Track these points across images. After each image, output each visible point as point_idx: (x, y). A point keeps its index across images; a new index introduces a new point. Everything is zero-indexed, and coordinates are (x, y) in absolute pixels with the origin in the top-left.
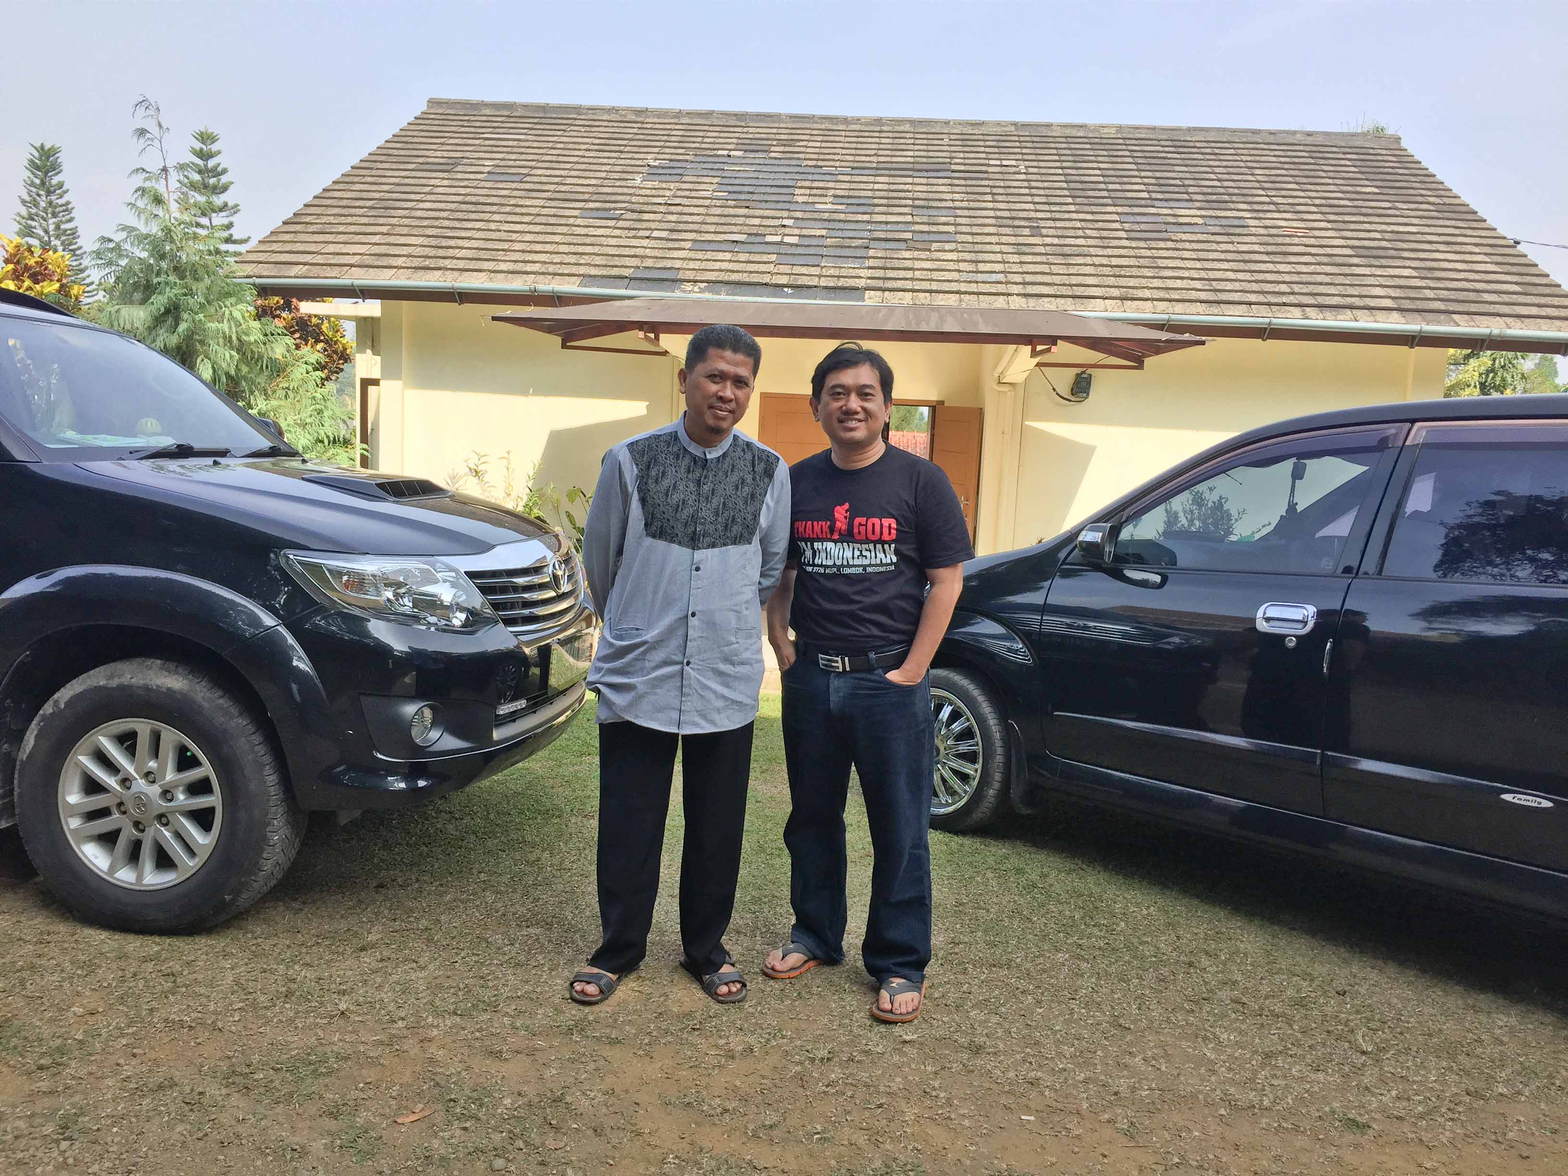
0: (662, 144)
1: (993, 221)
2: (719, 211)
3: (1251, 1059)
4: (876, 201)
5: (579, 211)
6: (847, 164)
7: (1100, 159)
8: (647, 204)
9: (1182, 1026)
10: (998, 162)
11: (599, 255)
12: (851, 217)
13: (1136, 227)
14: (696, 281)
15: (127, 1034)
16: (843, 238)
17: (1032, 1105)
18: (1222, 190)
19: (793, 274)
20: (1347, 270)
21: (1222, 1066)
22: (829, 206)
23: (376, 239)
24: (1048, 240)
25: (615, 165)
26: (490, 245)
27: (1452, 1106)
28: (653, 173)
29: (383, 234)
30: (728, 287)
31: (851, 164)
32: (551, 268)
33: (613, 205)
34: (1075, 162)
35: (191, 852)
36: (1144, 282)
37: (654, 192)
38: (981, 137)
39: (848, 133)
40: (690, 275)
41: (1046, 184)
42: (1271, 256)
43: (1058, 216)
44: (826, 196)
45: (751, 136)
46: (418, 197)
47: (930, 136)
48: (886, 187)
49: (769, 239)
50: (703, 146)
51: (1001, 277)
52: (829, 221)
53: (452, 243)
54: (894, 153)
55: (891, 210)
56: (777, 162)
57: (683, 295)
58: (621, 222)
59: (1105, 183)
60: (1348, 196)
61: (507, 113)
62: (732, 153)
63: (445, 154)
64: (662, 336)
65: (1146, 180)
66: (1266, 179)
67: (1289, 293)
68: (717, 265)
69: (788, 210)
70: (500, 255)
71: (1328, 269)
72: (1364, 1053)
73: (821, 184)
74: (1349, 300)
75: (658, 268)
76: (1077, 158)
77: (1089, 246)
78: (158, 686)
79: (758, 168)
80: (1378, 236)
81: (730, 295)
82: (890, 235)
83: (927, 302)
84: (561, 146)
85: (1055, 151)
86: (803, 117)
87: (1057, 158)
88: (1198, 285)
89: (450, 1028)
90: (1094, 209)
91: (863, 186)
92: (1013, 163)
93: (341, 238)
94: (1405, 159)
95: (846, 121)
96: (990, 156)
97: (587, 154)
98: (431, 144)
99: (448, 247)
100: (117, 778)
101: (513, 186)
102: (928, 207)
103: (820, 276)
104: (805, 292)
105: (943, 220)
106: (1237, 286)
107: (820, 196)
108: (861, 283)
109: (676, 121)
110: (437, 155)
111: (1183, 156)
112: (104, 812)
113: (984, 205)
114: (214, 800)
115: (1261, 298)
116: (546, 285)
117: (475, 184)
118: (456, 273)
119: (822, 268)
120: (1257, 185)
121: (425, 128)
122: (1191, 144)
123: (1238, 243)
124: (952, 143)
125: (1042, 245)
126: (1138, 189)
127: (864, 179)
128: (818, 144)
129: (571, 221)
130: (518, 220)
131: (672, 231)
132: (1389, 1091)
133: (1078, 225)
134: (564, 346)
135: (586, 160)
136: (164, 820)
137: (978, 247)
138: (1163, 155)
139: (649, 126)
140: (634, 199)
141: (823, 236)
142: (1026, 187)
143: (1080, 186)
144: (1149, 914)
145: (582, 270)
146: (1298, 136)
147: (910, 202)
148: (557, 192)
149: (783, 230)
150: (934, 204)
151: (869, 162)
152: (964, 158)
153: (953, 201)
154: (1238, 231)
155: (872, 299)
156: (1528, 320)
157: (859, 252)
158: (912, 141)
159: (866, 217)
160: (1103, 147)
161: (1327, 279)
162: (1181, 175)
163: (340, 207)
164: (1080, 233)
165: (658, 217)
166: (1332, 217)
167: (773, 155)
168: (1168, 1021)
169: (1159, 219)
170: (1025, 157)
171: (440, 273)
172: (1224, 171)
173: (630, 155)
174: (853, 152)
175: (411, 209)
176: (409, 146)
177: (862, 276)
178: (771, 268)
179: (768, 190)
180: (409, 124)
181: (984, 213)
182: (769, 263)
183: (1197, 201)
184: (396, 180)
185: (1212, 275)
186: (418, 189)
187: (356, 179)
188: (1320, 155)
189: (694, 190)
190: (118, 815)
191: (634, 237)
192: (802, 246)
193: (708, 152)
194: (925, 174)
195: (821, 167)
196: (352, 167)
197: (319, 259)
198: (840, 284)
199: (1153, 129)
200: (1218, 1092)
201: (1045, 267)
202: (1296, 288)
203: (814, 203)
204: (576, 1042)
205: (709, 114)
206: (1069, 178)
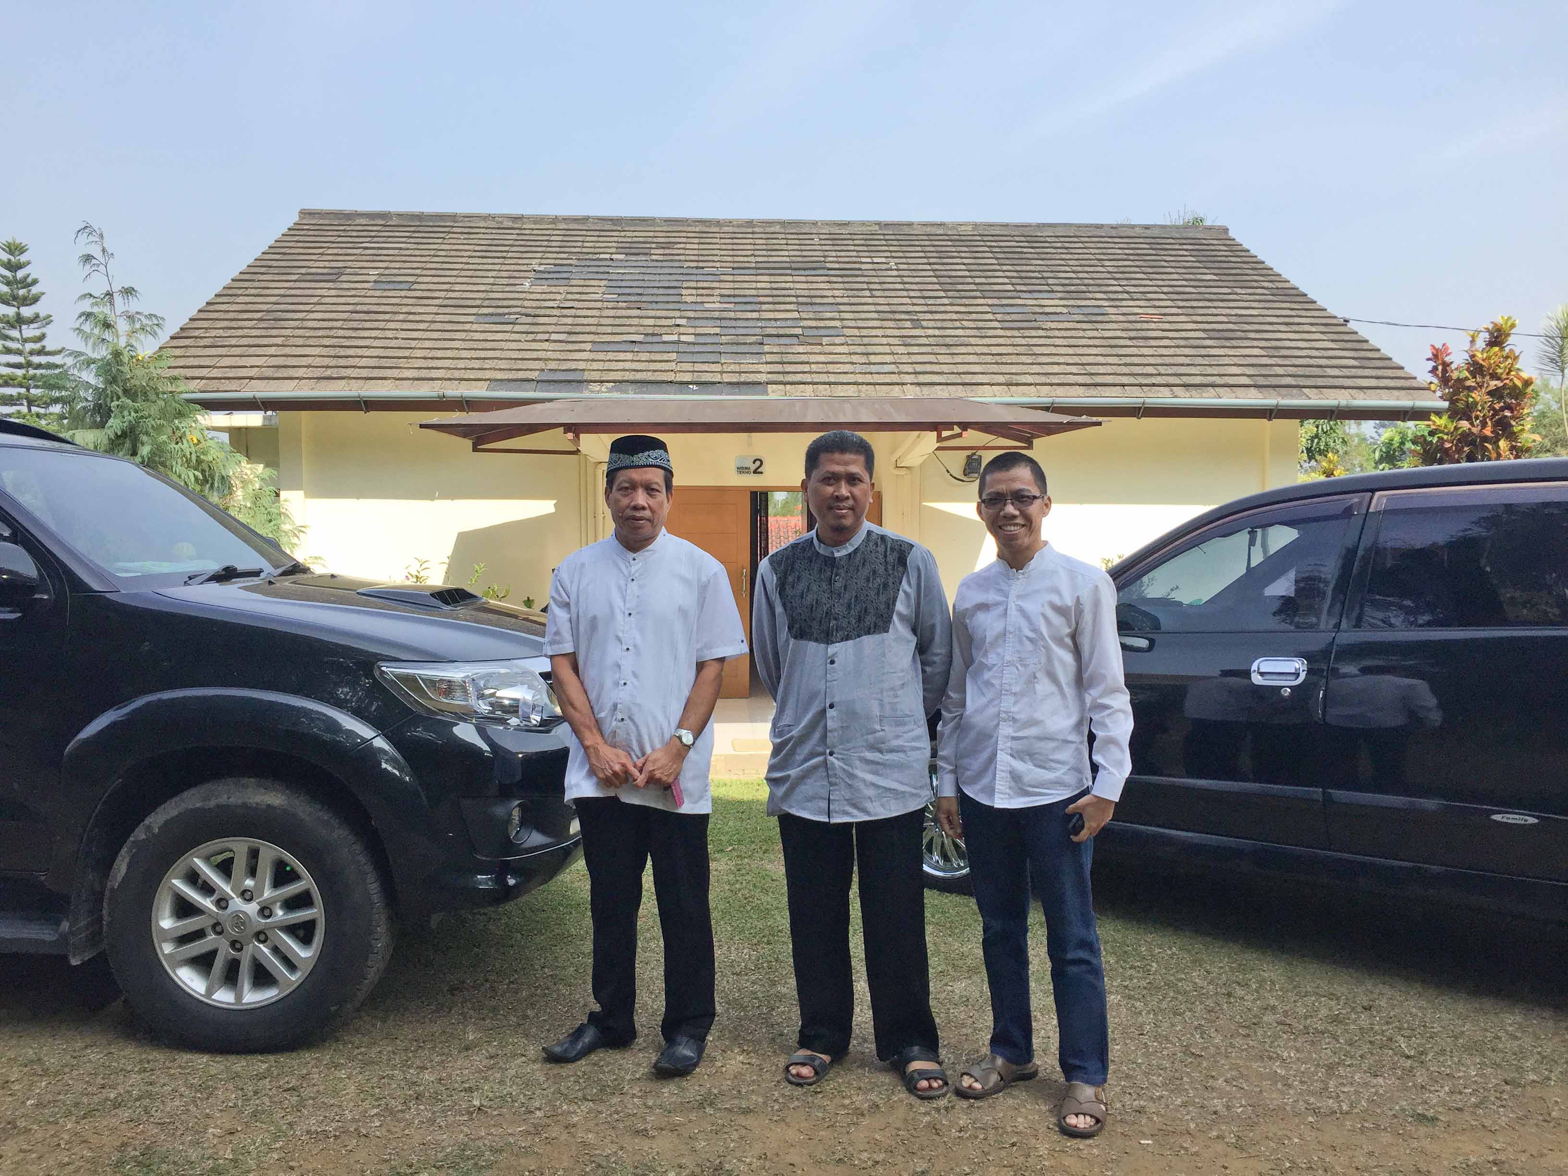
0: (544, 249)
1: (875, 315)
2: (612, 313)
3: (1317, 1073)
4: (762, 299)
5: (474, 317)
6: (728, 265)
7: (963, 255)
8: (540, 308)
9: (1246, 1050)
10: (869, 260)
11: (501, 359)
12: (739, 315)
13: (1007, 318)
14: (602, 382)
15: (277, 1149)
16: (737, 335)
17: (1145, 1129)
18: (1078, 281)
19: (695, 371)
20: (1203, 352)
21: (1294, 1081)
22: (717, 305)
23: (272, 351)
24: (930, 332)
25: (500, 271)
26: (390, 353)
27: (1498, 1095)
28: (540, 277)
29: (277, 345)
30: (634, 386)
31: (732, 265)
32: (457, 374)
33: (506, 310)
34: (940, 258)
35: (291, 966)
36: (1025, 368)
37: (544, 296)
38: (849, 236)
39: (722, 235)
40: (596, 376)
41: (917, 280)
42: (1134, 341)
43: (934, 308)
44: (713, 295)
45: (629, 240)
46: (308, 308)
47: (801, 237)
48: (768, 285)
49: (666, 338)
50: (584, 250)
51: (892, 368)
52: (720, 319)
53: (351, 352)
54: (769, 253)
55: (778, 307)
56: (659, 264)
57: (593, 395)
58: (517, 326)
59: (971, 277)
60: (1192, 283)
61: (383, 222)
62: (614, 256)
63: (327, 264)
64: (582, 436)
65: (1008, 274)
66: (1115, 270)
67: (1156, 375)
68: (621, 365)
69: (679, 310)
70: (402, 363)
71: (1187, 351)
72: (1408, 1057)
73: (705, 285)
74: (1210, 380)
75: (563, 370)
76: (942, 255)
77: (968, 337)
78: (257, 804)
79: (643, 270)
80: (1224, 319)
81: (638, 393)
82: (781, 332)
83: (828, 393)
84: (443, 253)
85: (919, 249)
86: (677, 221)
87: (922, 254)
88: (1074, 369)
89: (587, 1113)
90: (967, 301)
91: (746, 285)
92: (884, 260)
93: (238, 351)
94: (1235, 248)
95: (718, 223)
96: (861, 254)
97: (471, 260)
98: (310, 254)
99: (347, 357)
100: (212, 899)
101: (403, 293)
102: (812, 304)
103: (722, 373)
104: (711, 388)
105: (829, 315)
106: (1108, 369)
107: (707, 295)
108: (763, 378)
109: (553, 226)
110: (318, 266)
111: (1038, 250)
112: (199, 934)
113: (863, 300)
114: (315, 912)
115: (1132, 380)
116: (454, 391)
117: (363, 293)
118: (363, 382)
119: (722, 364)
120: (1109, 276)
121: (301, 239)
122: (1042, 239)
123: (1102, 330)
124: (823, 242)
125: (925, 336)
126: (1002, 282)
127: (747, 278)
128: (696, 246)
129: (468, 327)
130: (414, 328)
131: (569, 333)
132: (1442, 1087)
133: (955, 317)
134: (475, 449)
135: (471, 267)
136: (262, 937)
137: (866, 340)
138: (1019, 250)
139: (527, 232)
140: (526, 303)
141: (717, 334)
142: (899, 283)
143: (948, 280)
144: (1173, 954)
145: (488, 375)
146: (1137, 229)
147: (794, 299)
148: (448, 298)
149: (677, 330)
150: (818, 300)
151: (748, 262)
152: (837, 257)
153: (834, 297)
154: (1099, 318)
155: (774, 393)
156: (1369, 391)
157: (755, 349)
158: (785, 242)
159: (755, 315)
160: (963, 243)
161: (1187, 360)
162: (1039, 268)
163: (227, 320)
164: (957, 324)
165: (554, 320)
166: (1181, 304)
167: (654, 257)
168: (1232, 1046)
169: (1026, 309)
170: (893, 254)
171: (344, 382)
172: (1077, 263)
173: (514, 261)
174: (731, 253)
175: (303, 320)
176: (289, 257)
177: (762, 372)
178: (672, 366)
179: (655, 291)
180: (283, 235)
181: (866, 308)
182: (670, 361)
183: (1057, 292)
184: (282, 292)
185: (1085, 360)
186: (304, 300)
187: (240, 292)
188: (1159, 247)
189: (583, 293)
190: (214, 936)
191: (534, 341)
192: (699, 344)
193: (590, 256)
194: (803, 272)
195: (703, 268)
196: (233, 280)
197: (216, 373)
198: (742, 380)
199: (1006, 226)
200: (1301, 1103)
201: (932, 358)
202: (1162, 370)
203: (703, 303)
204: (711, 1115)
205: (585, 219)
206: (938, 273)
